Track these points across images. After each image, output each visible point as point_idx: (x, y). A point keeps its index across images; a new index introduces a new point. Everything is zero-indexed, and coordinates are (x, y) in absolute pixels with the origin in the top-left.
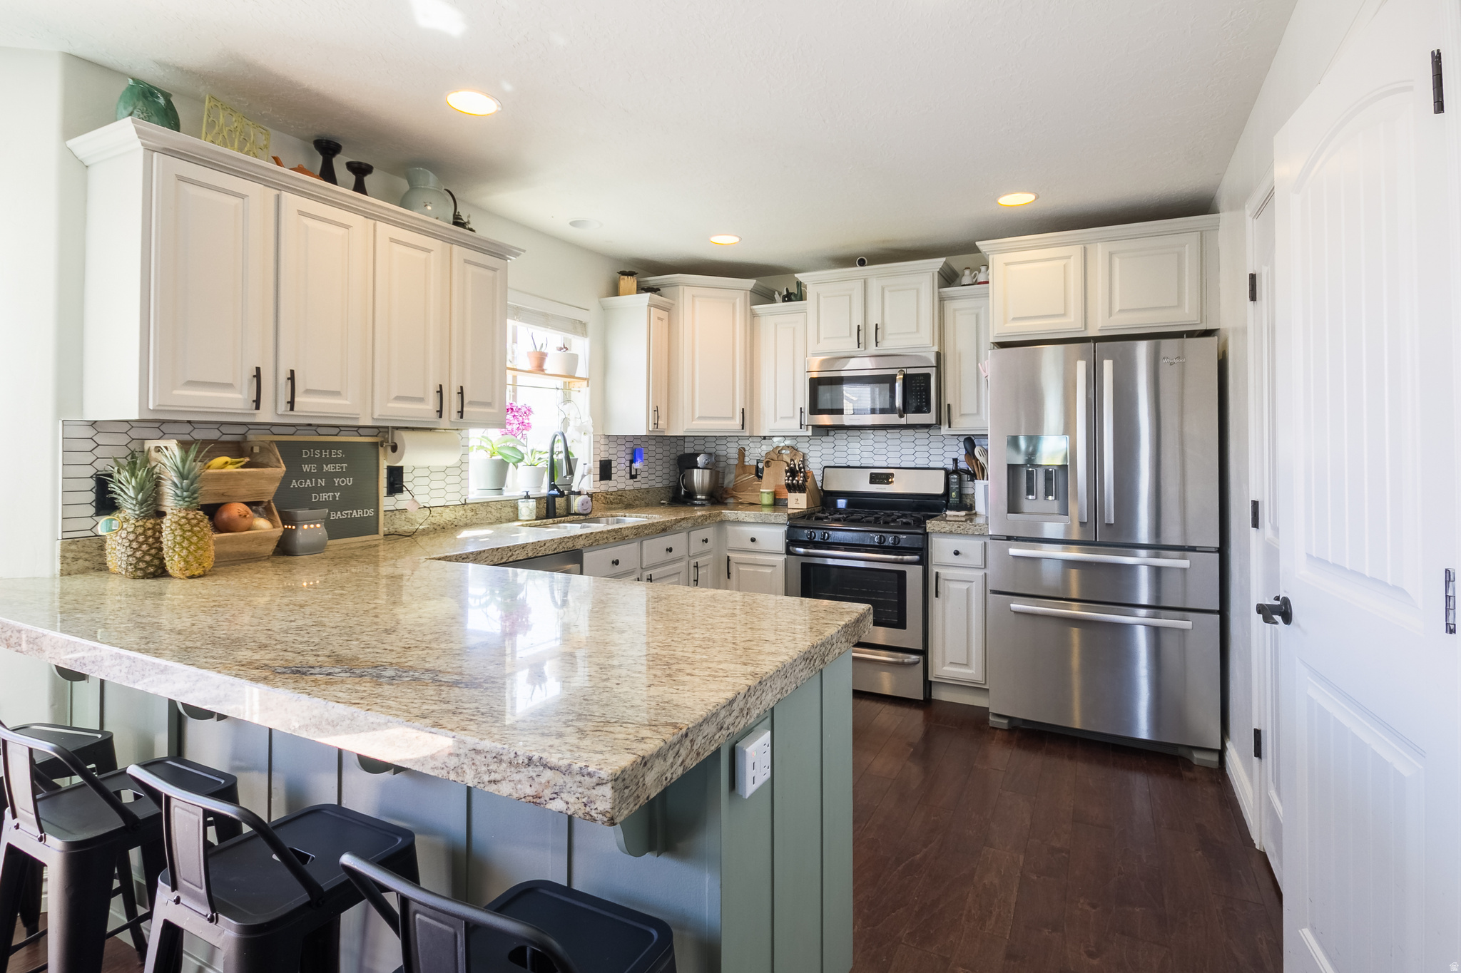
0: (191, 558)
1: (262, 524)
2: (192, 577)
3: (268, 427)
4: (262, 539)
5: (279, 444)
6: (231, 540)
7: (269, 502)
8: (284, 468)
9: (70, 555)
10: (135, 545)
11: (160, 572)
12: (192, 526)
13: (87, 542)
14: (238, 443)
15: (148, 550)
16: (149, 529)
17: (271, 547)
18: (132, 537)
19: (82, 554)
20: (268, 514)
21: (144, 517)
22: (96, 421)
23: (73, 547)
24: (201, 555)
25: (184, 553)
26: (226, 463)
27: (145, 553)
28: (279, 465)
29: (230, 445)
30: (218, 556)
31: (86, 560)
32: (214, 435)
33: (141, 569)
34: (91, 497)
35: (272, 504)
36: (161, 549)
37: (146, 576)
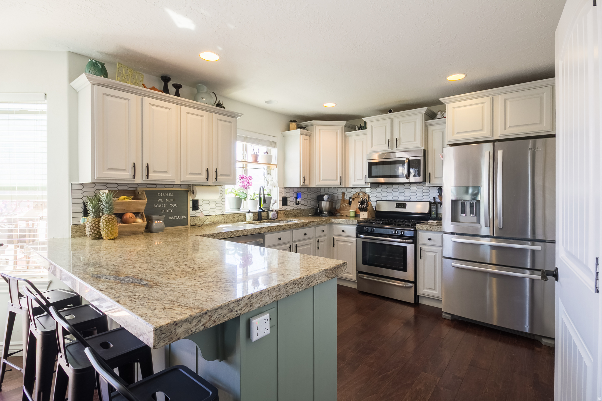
0: (109, 233)
1: (139, 221)
2: (110, 239)
3: (146, 185)
4: (139, 226)
5: (146, 191)
6: (127, 226)
7: (143, 213)
8: (146, 200)
9: (75, 230)
10: (92, 227)
11: (100, 238)
12: (110, 221)
13: (81, 226)
14: (134, 191)
15: (96, 229)
16: (96, 222)
17: (143, 229)
18: (91, 224)
19: (79, 230)
20: (142, 217)
21: (95, 218)
22: (83, 183)
23: (76, 228)
24: (113, 232)
25: (107, 231)
26: (125, 198)
27: (95, 230)
28: (145, 199)
29: (131, 192)
30: (120, 232)
31: (80, 232)
32: (126, 188)
33: (94, 236)
34: (82, 210)
35: (144, 213)
36: (100, 229)
37: (96, 239)
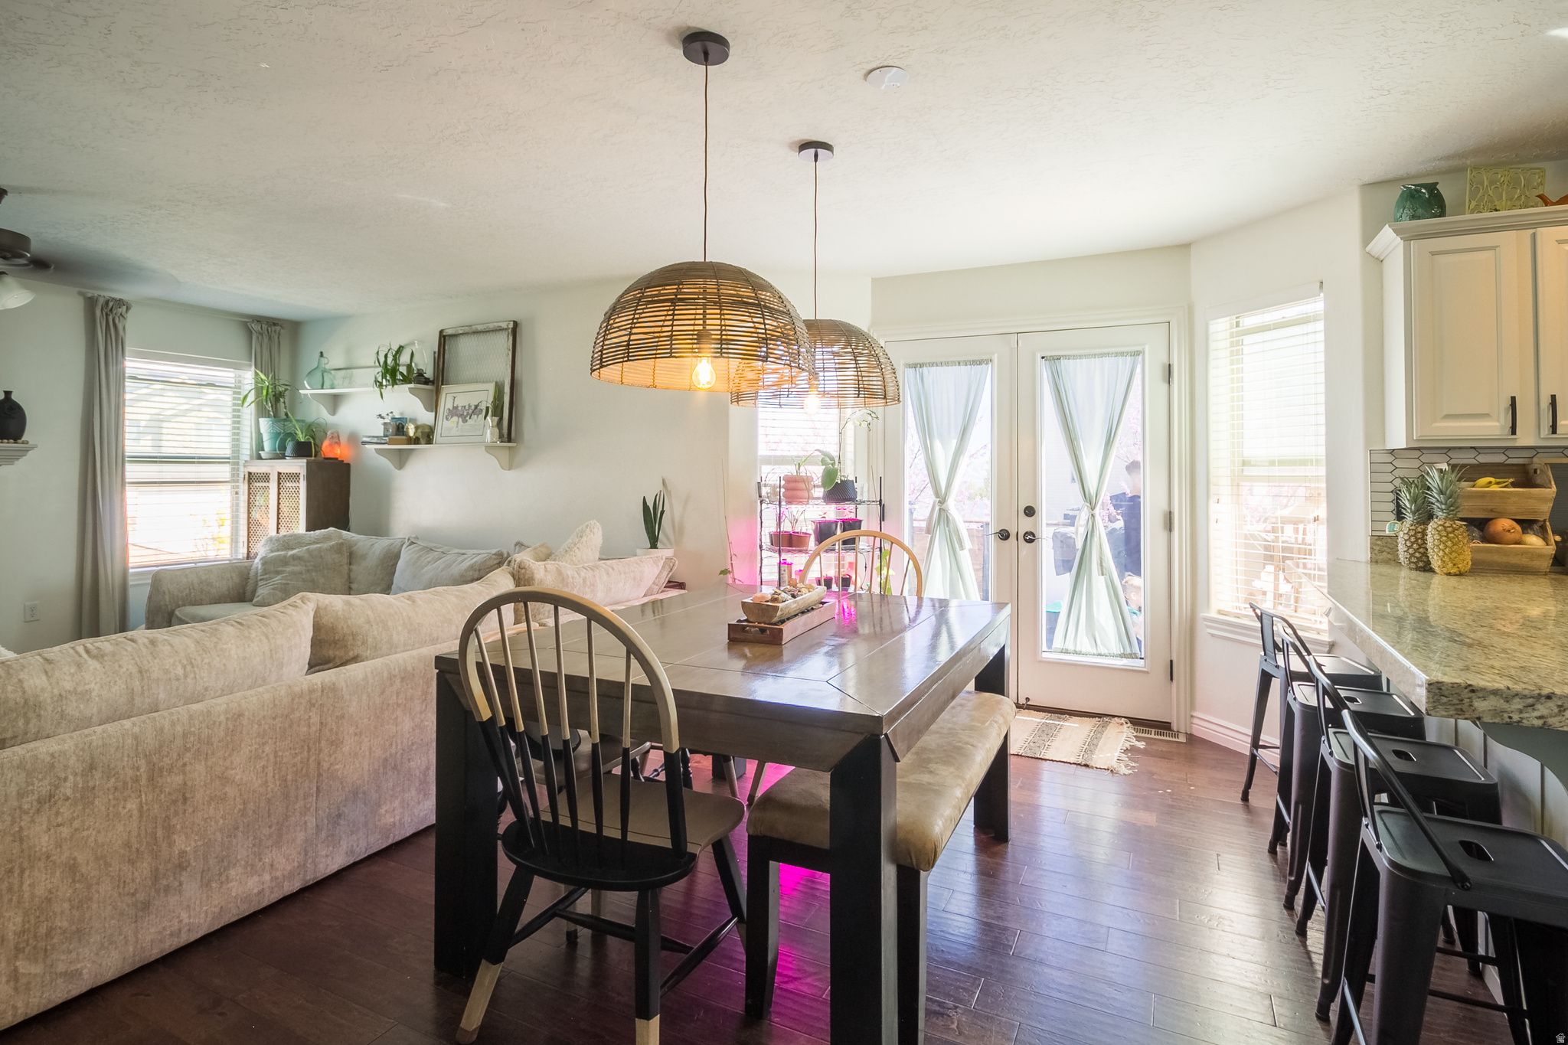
0: (1446, 559)
1: (1534, 540)
2: (1449, 574)
3: (1561, 450)
4: (1534, 553)
5: (1553, 466)
6: (1498, 551)
7: (1545, 521)
8: (1554, 488)
9: (1378, 548)
10: (1408, 544)
11: (1426, 568)
12: (1448, 533)
13: (1389, 540)
14: (1524, 465)
15: (1418, 549)
16: (1419, 532)
17: (1544, 564)
18: (1406, 537)
19: (1385, 548)
20: (1540, 531)
21: (1417, 523)
22: (1394, 450)
23: (1379, 542)
24: (1456, 557)
25: (1441, 554)
26: (1490, 482)
27: (1416, 551)
28: (1549, 485)
29: (1514, 468)
30: (1475, 563)
31: (1389, 553)
32: (1499, 458)
33: (1413, 562)
34: (1393, 506)
35: (1547, 523)
36: (1427, 550)
37: (1417, 569)
